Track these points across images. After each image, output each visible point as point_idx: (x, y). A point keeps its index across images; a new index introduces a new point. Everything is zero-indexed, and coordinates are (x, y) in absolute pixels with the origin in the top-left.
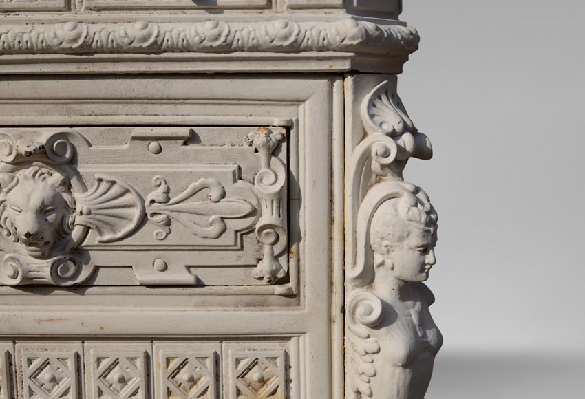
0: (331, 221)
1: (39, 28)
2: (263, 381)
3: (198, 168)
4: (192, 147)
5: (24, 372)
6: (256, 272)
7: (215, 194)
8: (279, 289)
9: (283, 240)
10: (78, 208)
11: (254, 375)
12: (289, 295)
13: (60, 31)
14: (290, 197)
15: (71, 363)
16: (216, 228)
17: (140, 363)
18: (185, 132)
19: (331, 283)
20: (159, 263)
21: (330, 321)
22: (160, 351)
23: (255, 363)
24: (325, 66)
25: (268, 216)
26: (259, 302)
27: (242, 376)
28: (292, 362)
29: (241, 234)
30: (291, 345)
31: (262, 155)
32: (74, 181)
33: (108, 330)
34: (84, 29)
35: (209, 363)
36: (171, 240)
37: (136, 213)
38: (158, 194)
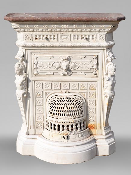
0: (103, 67)
1: (67, 44)
2: (93, 87)
3: (86, 61)
4: (85, 58)
5: (62, 85)
6: (93, 73)
7: (88, 64)
8: (96, 75)
9: (96, 69)
10: (71, 66)
11: (92, 86)
12: (97, 76)
13: (70, 44)
14: (97, 64)
15: (68, 85)
16: (88, 68)
17: (77, 84)
18: (85, 56)
19: (102, 75)
20: (81, 72)
21: (102, 79)
22: (80, 83)
23: (92, 85)
24: (103, 48)
25: (95, 67)
26: (93, 77)
27: (90, 86)
28: (97, 84)
29: (91, 69)
30: (97, 82)
31: (94, 59)
32: (70, 62)
33: (73, 81)
34: (73, 44)
35: (86, 85)
36: (82, 69)
37: (78, 66)
38: (81, 64)
